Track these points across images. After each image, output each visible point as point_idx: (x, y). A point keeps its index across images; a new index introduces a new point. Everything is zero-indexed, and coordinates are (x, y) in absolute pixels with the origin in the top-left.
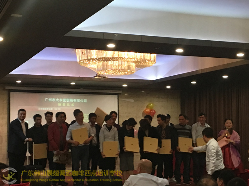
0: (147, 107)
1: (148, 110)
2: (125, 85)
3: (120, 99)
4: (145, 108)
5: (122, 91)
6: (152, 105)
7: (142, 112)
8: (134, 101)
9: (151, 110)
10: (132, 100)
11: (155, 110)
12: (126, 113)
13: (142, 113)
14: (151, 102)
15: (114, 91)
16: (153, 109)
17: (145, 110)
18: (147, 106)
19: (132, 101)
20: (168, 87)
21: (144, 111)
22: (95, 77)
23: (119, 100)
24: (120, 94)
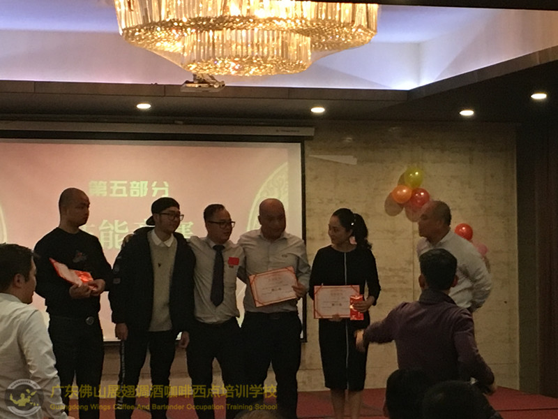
0: (402, 182)
1: (404, 191)
2: (318, 110)
3: (310, 155)
4: (395, 185)
5: (313, 129)
6: (417, 173)
7: (385, 198)
8: (358, 161)
9: (416, 191)
10: (352, 157)
11: (428, 191)
12: (330, 201)
13: (386, 202)
14: (415, 165)
15: (286, 128)
16: (421, 187)
17: (395, 191)
18: (402, 176)
19: (351, 160)
20: (467, 113)
21: (391, 194)
22: (187, 82)
23: (307, 160)
24: (310, 138)
